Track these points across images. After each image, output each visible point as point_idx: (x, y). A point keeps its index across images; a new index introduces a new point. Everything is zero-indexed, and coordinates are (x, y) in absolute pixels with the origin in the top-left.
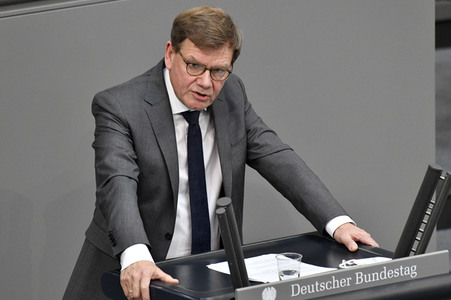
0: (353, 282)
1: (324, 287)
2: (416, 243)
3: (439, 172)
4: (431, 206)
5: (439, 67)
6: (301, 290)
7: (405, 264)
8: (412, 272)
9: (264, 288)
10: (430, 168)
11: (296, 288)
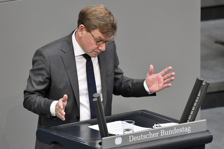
0: (159, 135)
1: (145, 137)
2: (190, 116)
3: (202, 81)
4: (198, 98)
5: (202, 30)
6: (134, 139)
7: (185, 126)
8: (188, 130)
9: (116, 137)
10: (197, 80)
11: (131, 137)
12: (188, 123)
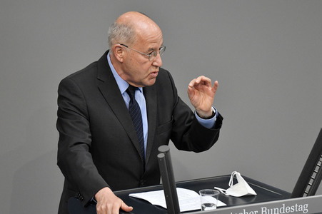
2: (308, 187)
7: (299, 203)
8: (304, 209)
12: (305, 198)
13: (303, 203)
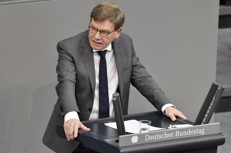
0: (174, 135)
1: (161, 137)
2: (205, 118)
3: (217, 86)
4: (213, 102)
5: (219, 37)
6: (150, 138)
7: (199, 128)
8: (202, 132)
9: (133, 136)
10: (213, 84)
11: (147, 137)
12: (202, 125)
13: (201, 128)
